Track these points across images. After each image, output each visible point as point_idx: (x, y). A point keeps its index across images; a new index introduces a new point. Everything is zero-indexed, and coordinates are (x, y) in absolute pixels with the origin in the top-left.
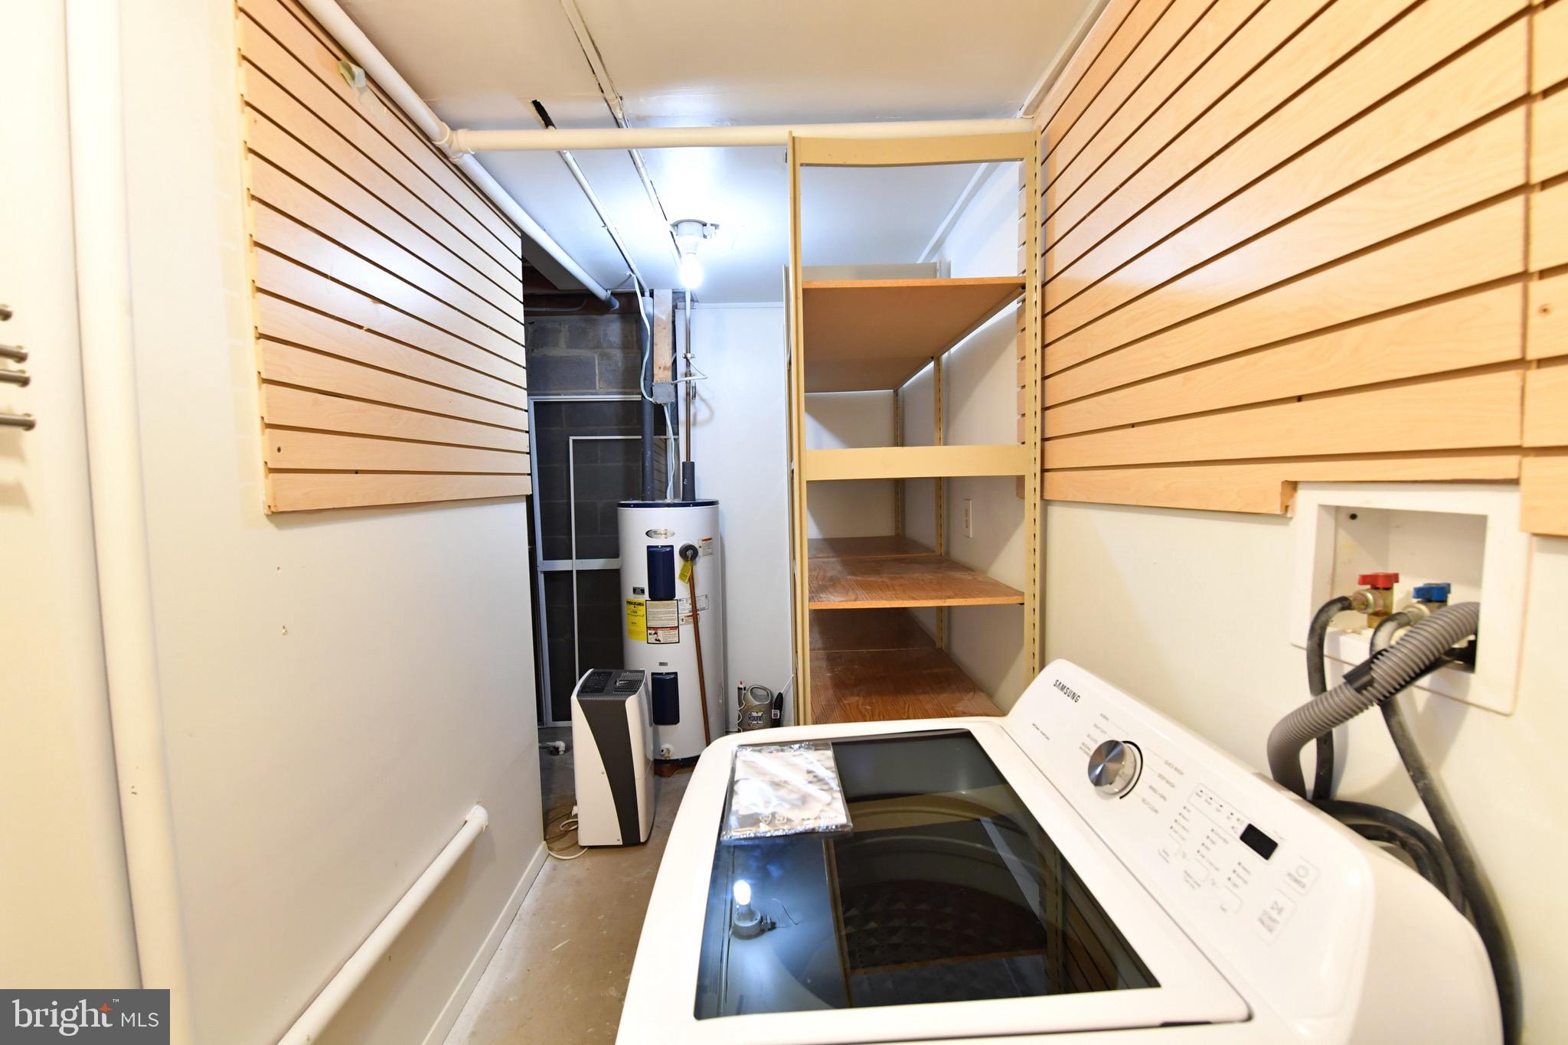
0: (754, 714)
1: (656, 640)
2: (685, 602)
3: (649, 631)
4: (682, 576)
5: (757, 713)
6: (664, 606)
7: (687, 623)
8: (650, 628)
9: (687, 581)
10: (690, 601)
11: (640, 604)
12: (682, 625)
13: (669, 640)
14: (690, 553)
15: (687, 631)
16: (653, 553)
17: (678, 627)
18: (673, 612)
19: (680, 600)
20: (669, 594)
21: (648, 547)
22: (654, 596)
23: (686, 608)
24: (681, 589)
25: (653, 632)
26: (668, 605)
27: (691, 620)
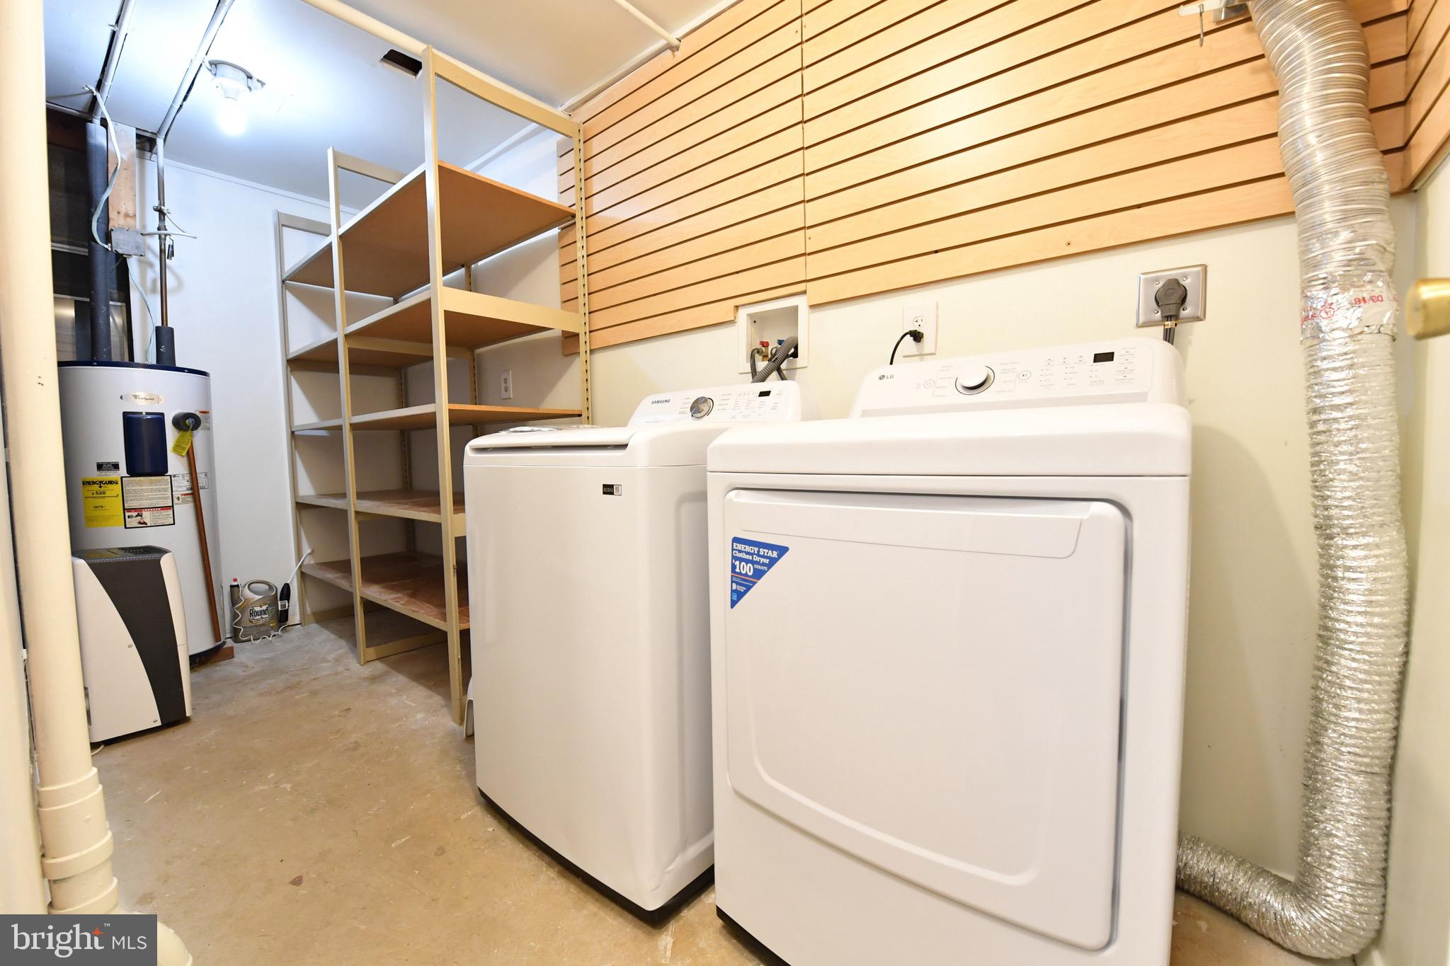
0: (258, 609)
1: (140, 523)
2: (181, 478)
3: (127, 514)
4: (177, 448)
5: (261, 607)
6: (151, 483)
7: (184, 502)
8: (129, 510)
9: (184, 453)
10: (187, 477)
11: (111, 482)
12: (177, 504)
13: (160, 522)
14: (187, 423)
15: (185, 511)
16: (130, 421)
17: (173, 506)
18: (165, 490)
19: (175, 476)
20: (159, 468)
21: (125, 414)
22: (133, 471)
23: (182, 485)
24: (176, 464)
25: (134, 514)
26: (159, 481)
27: (190, 498)
